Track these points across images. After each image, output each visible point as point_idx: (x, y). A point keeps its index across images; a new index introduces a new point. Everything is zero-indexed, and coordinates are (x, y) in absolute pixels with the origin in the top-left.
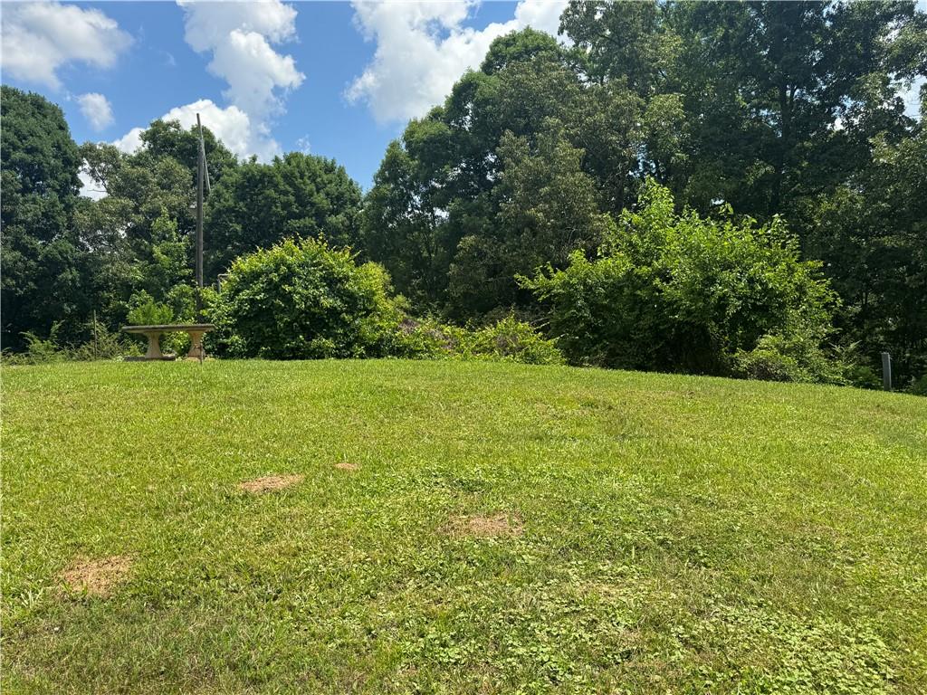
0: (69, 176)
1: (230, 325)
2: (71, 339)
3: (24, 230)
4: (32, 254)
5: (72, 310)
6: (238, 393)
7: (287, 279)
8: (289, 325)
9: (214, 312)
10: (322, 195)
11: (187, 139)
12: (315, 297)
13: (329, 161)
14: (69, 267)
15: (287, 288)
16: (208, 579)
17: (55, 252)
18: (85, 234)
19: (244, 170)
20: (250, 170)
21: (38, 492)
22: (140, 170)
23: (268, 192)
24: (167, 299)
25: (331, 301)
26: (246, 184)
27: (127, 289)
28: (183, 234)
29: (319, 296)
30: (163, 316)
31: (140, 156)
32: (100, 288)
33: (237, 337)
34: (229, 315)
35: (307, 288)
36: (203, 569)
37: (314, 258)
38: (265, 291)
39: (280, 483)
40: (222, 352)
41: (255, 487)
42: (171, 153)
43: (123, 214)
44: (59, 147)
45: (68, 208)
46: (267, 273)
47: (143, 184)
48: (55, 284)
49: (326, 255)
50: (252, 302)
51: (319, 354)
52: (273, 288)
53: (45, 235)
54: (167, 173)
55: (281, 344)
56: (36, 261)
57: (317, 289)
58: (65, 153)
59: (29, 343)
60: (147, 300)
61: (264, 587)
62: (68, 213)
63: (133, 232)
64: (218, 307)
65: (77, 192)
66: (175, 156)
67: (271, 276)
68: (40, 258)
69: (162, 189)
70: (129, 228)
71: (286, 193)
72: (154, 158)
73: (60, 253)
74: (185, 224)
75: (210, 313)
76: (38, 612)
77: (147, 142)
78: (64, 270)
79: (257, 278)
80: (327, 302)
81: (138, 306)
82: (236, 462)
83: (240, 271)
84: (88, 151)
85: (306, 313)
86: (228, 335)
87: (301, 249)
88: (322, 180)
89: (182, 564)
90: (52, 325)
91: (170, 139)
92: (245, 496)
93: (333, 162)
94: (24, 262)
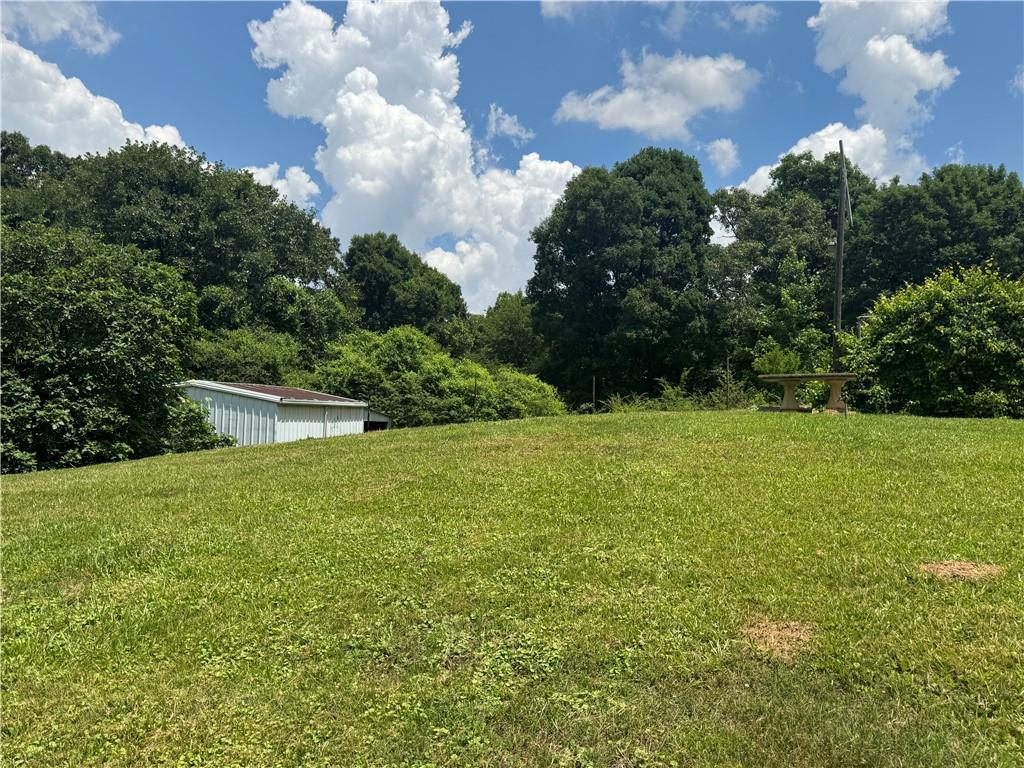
0: (701, 226)
1: (871, 374)
2: (698, 386)
3: (660, 282)
4: (666, 304)
5: (700, 357)
6: (898, 454)
7: (942, 318)
8: (944, 374)
9: (853, 359)
10: (986, 213)
11: (821, 169)
12: (980, 340)
13: (996, 168)
14: (698, 315)
15: (942, 329)
16: (899, 670)
17: (687, 301)
18: (714, 281)
19: (885, 196)
20: (892, 194)
21: (707, 539)
22: (770, 210)
23: (915, 217)
24: (794, 345)
25: (1003, 344)
26: (888, 211)
27: (752, 335)
28: (813, 273)
29: (987, 339)
30: (788, 363)
31: (770, 195)
32: (726, 334)
33: (879, 388)
34: (871, 363)
35: (969, 330)
36: (894, 657)
37: (980, 290)
38: (914, 333)
39: (976, 572)
40: (862, 404)
41: (943, 572)
42: (801, 188)
43: (751, 257)
44: (693, 199)
45: (699, 257)
46: (917, 312)
47: (773, 224)
48: (686, 332)
49: (997, 286)
50: (898, 347)
51: (987, 411)
52: (924, 331)
53: (678, 285)
54: (799, 210)
55: (933, 397)
56: (669, 311)
57: (983, 329)
58: (699, 203)
59: (663, 389)
60: (773, 347)
61: (972, 696)
62: (699, 262)
63: (759, 276)
64: (858, 354)
65: (708, 240)
66: (806, 191)
67: (922, 316)
68: (673, 307)
69: (793, 227)
70: (755, 271)
71: (936, 216)
72: (784, 195)
73: (691, 302)
74: (815, 262)
75: (850, 361)
76: (727, 663)
77: (777, 180)
78: (693, 318)
79: (905, 320)
80: (996, 346)
81: (763, 353)
82: (912, 537)
83: (883, 312)
84: (721, 199)
85: (968, 360)
86: (868, 384)
87: (962, 280)
88: (984, 194)
89: (868, 645)
90: (682, 371)
91: (800, 173)
92: (930, 581)
93: (1002, 169)
94: (660, 312)
